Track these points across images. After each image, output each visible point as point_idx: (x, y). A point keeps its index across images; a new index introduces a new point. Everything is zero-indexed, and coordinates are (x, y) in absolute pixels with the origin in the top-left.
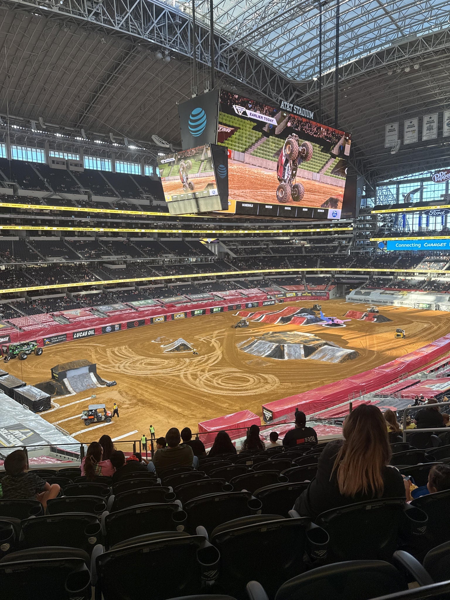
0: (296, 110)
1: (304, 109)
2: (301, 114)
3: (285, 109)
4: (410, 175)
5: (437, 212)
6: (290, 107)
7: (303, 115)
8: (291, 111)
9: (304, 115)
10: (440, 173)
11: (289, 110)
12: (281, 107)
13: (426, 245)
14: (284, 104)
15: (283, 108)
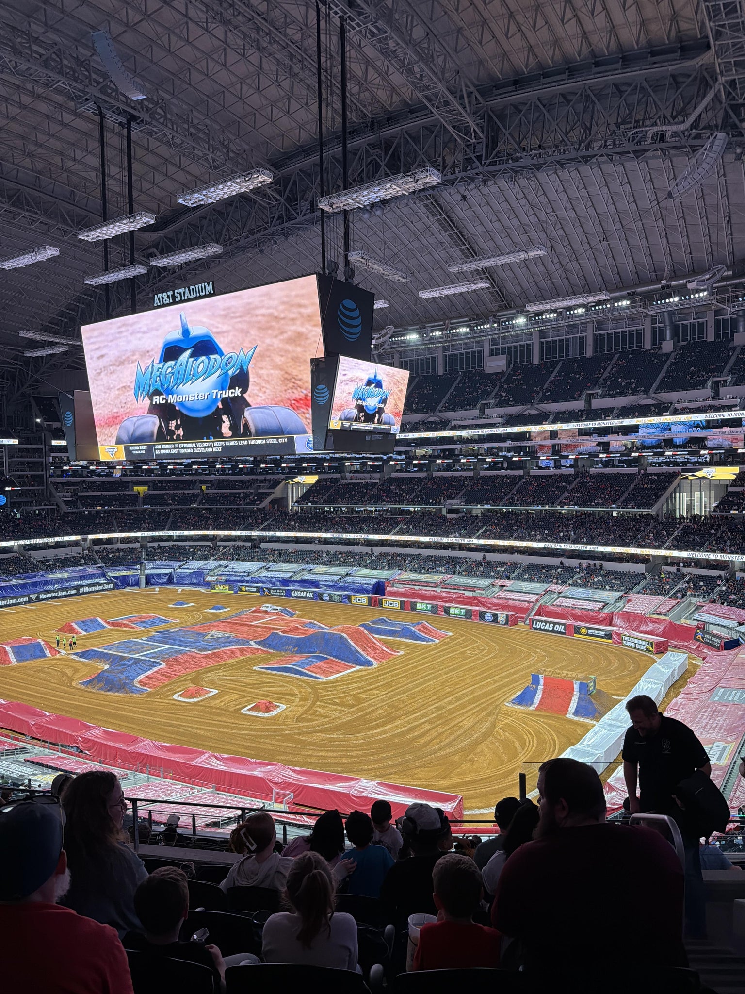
0: (178, 295)
1: (193, 287)
2: (189, 297)
3: (162, 303)
6: (168, 297)
7: (193, 296)
8: (171, 301)
9: (195, 296)
11: (168, 301)
12: (155, 305)
14: (159, 299)
15: (159, 304)
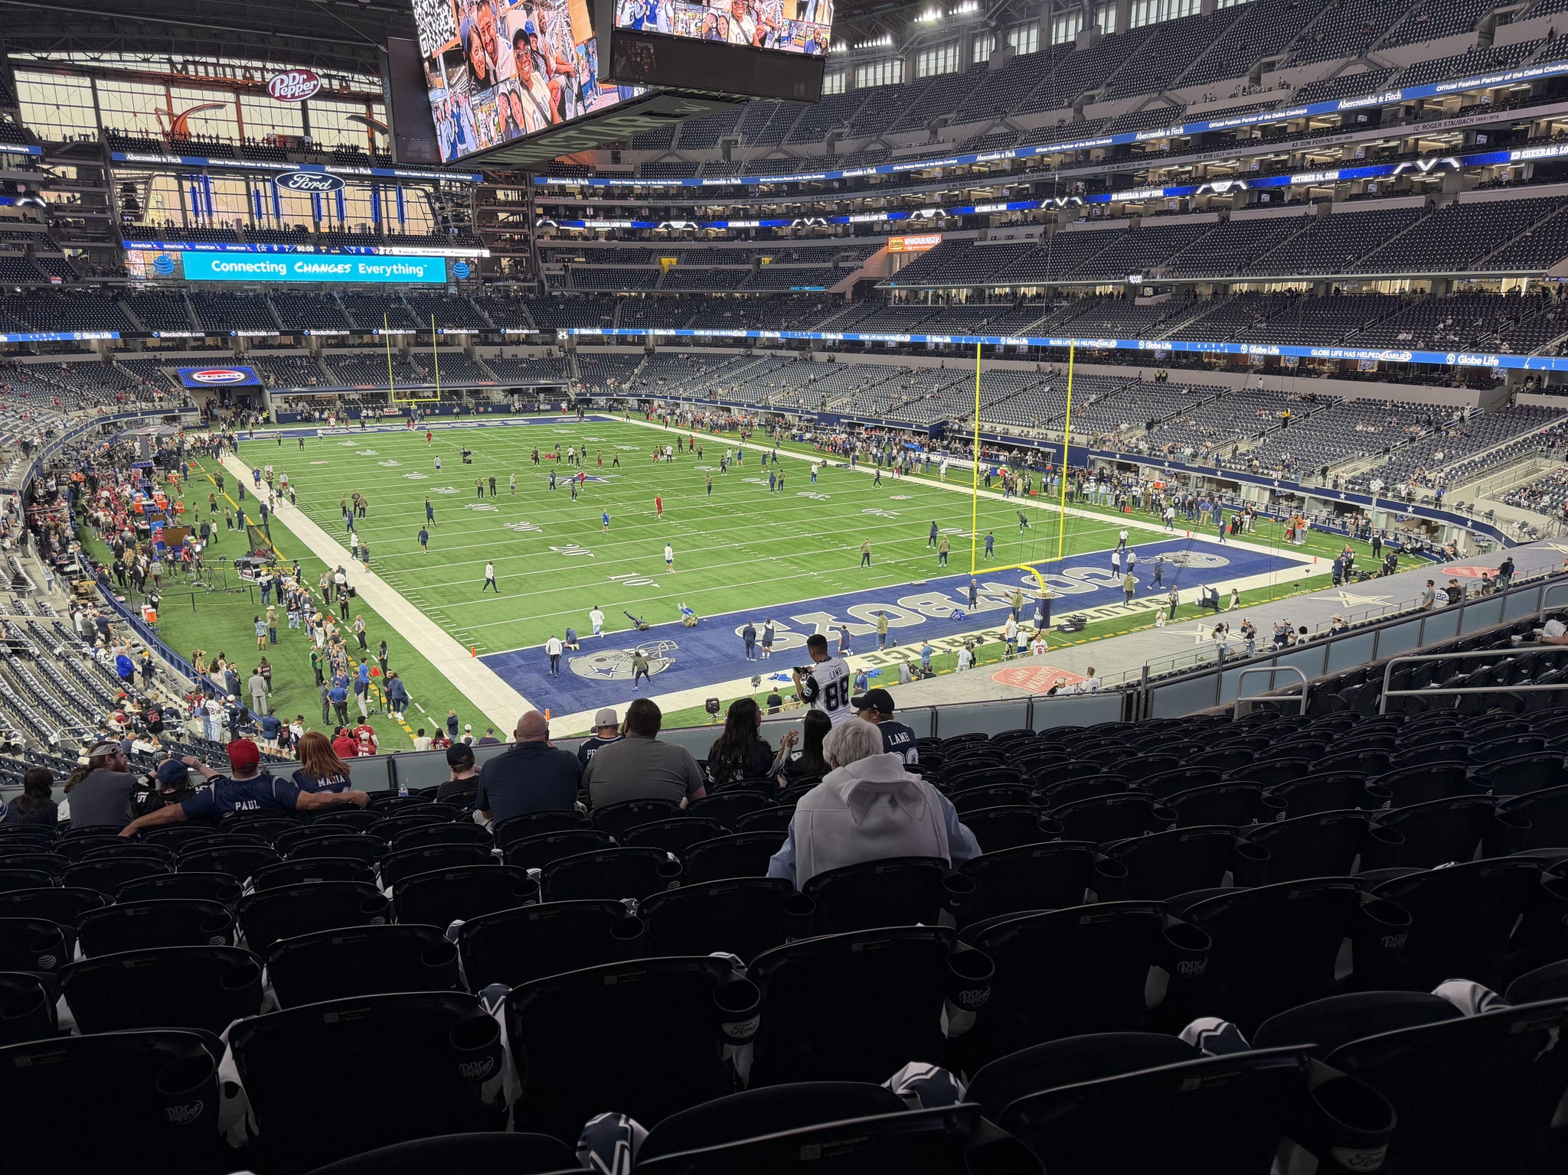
4: (115, 56)
5: (311, 180)
10: (291, 75)
13: (301, 267)
